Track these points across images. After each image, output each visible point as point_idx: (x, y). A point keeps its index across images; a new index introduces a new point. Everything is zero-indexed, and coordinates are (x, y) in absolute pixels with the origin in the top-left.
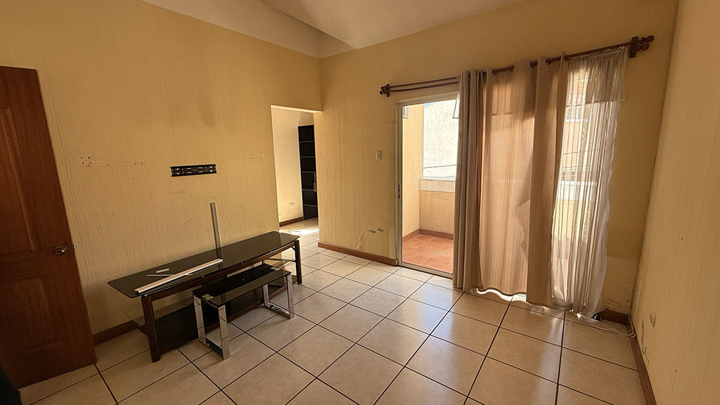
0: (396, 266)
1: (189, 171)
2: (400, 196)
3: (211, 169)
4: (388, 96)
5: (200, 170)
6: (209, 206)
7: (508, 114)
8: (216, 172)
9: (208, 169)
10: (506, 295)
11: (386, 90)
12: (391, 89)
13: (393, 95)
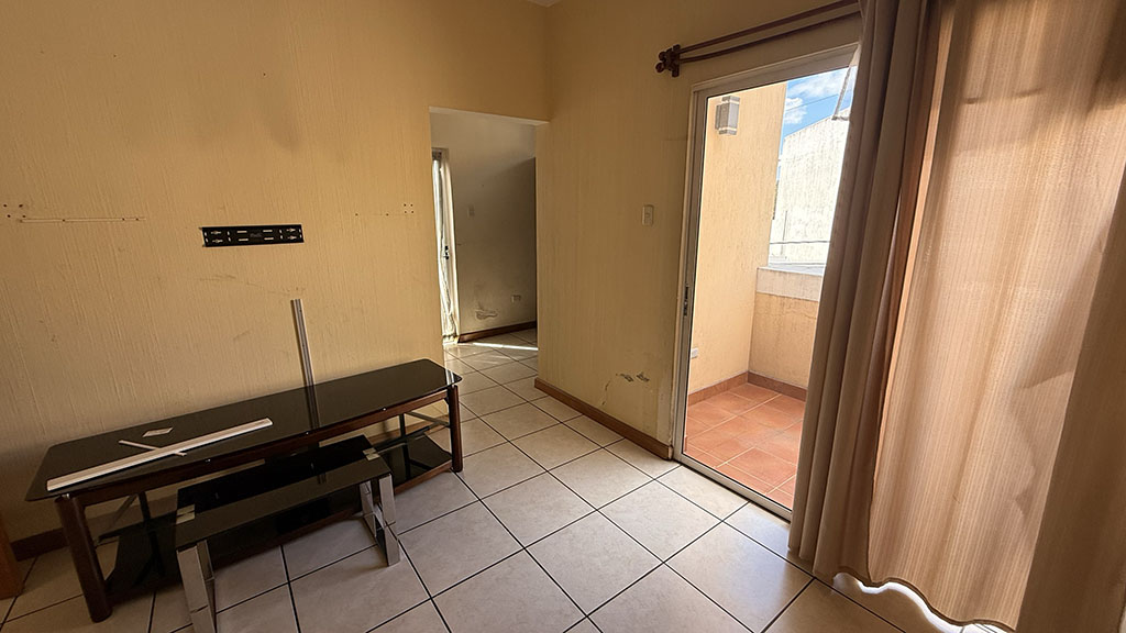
0: (668, 460)
1: (243, 236)
2: (688, 311)
3: (292, 234)
4: (676, 74)
5: (268, 235)
6: (290, 305)
7: (1024, 94)
8: (302, 241)
9: (287, 234)
10: (942, 617)
11: (671, 61)
12: (683, 56)
13: (687, 71)
